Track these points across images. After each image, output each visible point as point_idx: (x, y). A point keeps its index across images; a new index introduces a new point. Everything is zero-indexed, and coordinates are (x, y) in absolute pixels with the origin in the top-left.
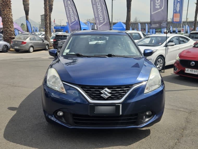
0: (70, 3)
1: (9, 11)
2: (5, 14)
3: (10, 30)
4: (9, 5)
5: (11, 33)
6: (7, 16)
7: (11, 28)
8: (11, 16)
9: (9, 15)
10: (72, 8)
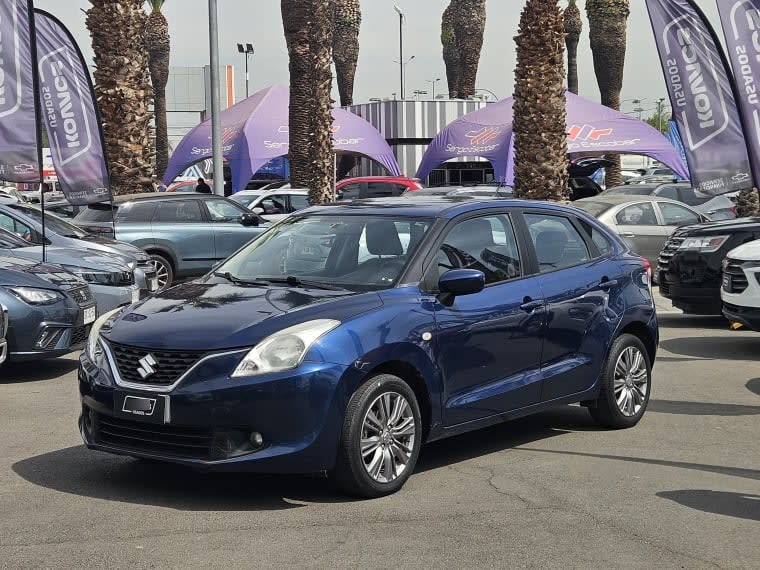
0: (687, 36)
1: (546, 75)
2: (530, 92)
3: (544, 171)
4: (553, 43)
5: (547, 185)
6: (537, 98)
7: (548, 159)
8: (553, 100)
9: (546, 96)
10: (699, 60)
